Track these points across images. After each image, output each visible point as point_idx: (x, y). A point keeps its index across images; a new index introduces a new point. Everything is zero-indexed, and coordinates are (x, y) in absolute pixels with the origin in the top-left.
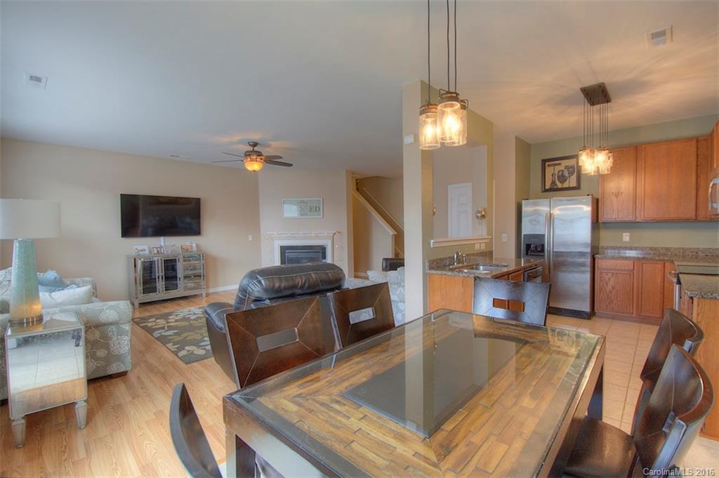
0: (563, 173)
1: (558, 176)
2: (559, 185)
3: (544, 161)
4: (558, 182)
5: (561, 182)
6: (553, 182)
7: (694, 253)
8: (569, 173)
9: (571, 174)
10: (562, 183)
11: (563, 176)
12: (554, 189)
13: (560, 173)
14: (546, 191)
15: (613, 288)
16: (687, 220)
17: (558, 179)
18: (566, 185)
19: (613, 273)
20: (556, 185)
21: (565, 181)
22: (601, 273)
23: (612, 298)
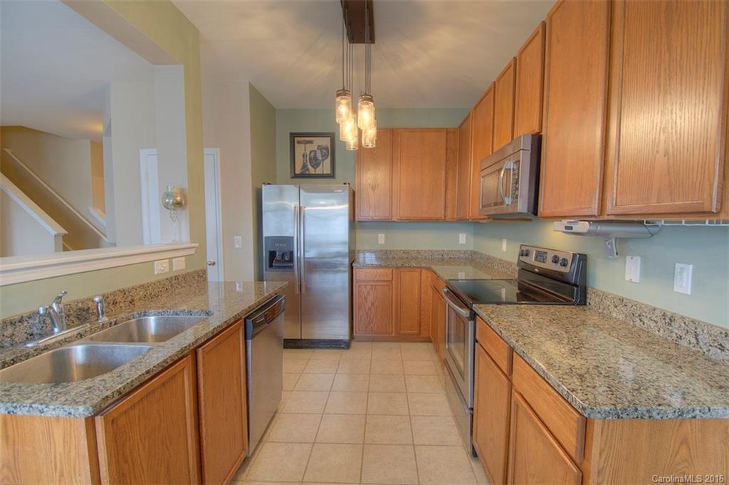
0: (315, 154)
1: (310, 159)
2: (312, 171)
3: (293, 136)
4: (310, 167)
5: (313, 166)
6: (305, 166)
7: (440, 256)
8: (322, 156)
9: (324, 156)
10: (315, 169)
11: (316, 159)
12: (304, 175)
13: (312, 154)
14: (296, 176)
15: (372, 304)
16: (437, 220)
17: (310, 163)
18: (319, 171)
19: (372, 286)
20: (308, 170)
21: (318, 165)
22: (359, 286)
23: (372, 316)
